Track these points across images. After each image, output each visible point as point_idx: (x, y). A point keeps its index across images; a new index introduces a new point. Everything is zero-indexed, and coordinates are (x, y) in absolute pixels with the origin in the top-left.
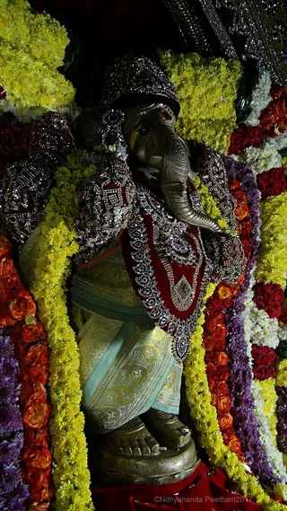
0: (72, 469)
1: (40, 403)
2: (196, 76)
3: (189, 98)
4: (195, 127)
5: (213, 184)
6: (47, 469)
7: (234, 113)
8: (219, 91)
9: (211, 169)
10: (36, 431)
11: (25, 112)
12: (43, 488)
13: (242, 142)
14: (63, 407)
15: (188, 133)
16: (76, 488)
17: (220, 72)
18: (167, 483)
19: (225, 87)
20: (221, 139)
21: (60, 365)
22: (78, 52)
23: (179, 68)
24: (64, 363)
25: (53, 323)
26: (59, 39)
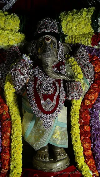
0: (14, 161)
1: (7, 139)
2: (73, 19)
3: (72, 28)
4: (77, 38)
5: (80, 60)
6: (8, 159)
7: (92, 29)
8: (83, 22)
9: (78, 54)
10: (5, 147)
11: (7, 47)
12: (6, 165)
13: (97, 40)
14: (14, 141)
15: (75, 41)
16: (15, 167)
17: (83, 14)
18: (48, 172)
19: (85, 20)
20: (88, 41)
21: (13, 127)
22: (25, 23)
23: (66, 17)
24: (15, 127)
25: (12, 114)
26: (15, 21)
